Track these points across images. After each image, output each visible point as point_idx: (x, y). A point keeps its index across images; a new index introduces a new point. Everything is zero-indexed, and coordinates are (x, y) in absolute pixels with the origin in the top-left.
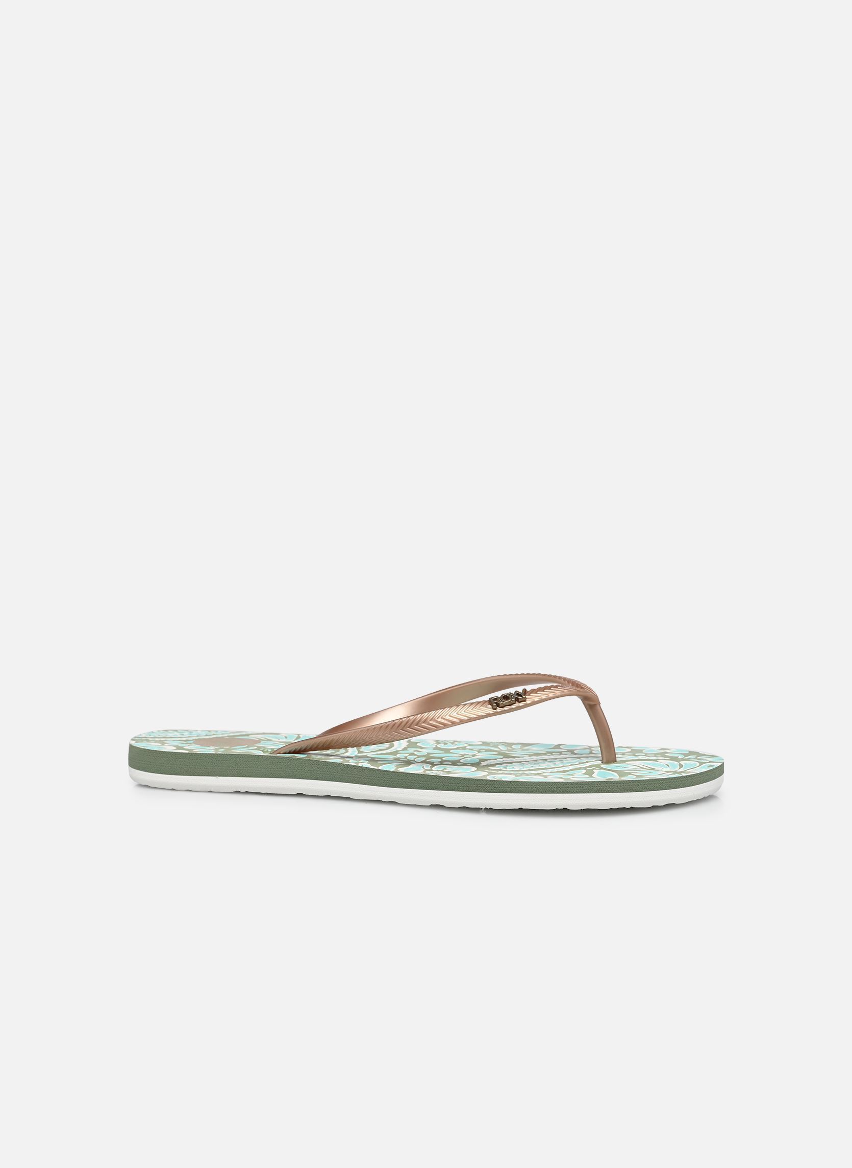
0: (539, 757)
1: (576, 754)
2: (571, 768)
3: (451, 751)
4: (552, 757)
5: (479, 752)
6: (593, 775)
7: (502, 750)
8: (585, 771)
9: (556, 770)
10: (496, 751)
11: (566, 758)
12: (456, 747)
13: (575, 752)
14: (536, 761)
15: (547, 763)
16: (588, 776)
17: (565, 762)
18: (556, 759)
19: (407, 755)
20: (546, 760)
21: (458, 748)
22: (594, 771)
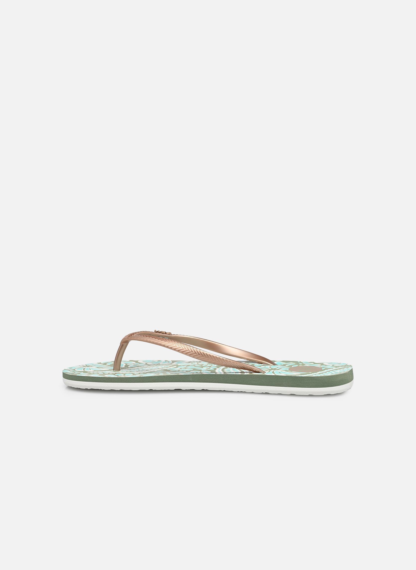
0: (150, 371)
1: (132, 374)
2: (135, 368)
3: (192, 370)
4: (143, 372)
5: (179, 370)
6: (125, 365)
7: (168, 372)
8: (129, 367)
9: (142, 367)
10: (171, 371)
11: (137, 372)
12: (191, 372)
13: (132, 375)
14: (151, 370)
15: (146, 369)
16: (127, 364)
17: (138, 370)
18: (142, 371)
19: (212, 366)
20: (147, 370)
21: (190, 371)
22: (124, 367)
